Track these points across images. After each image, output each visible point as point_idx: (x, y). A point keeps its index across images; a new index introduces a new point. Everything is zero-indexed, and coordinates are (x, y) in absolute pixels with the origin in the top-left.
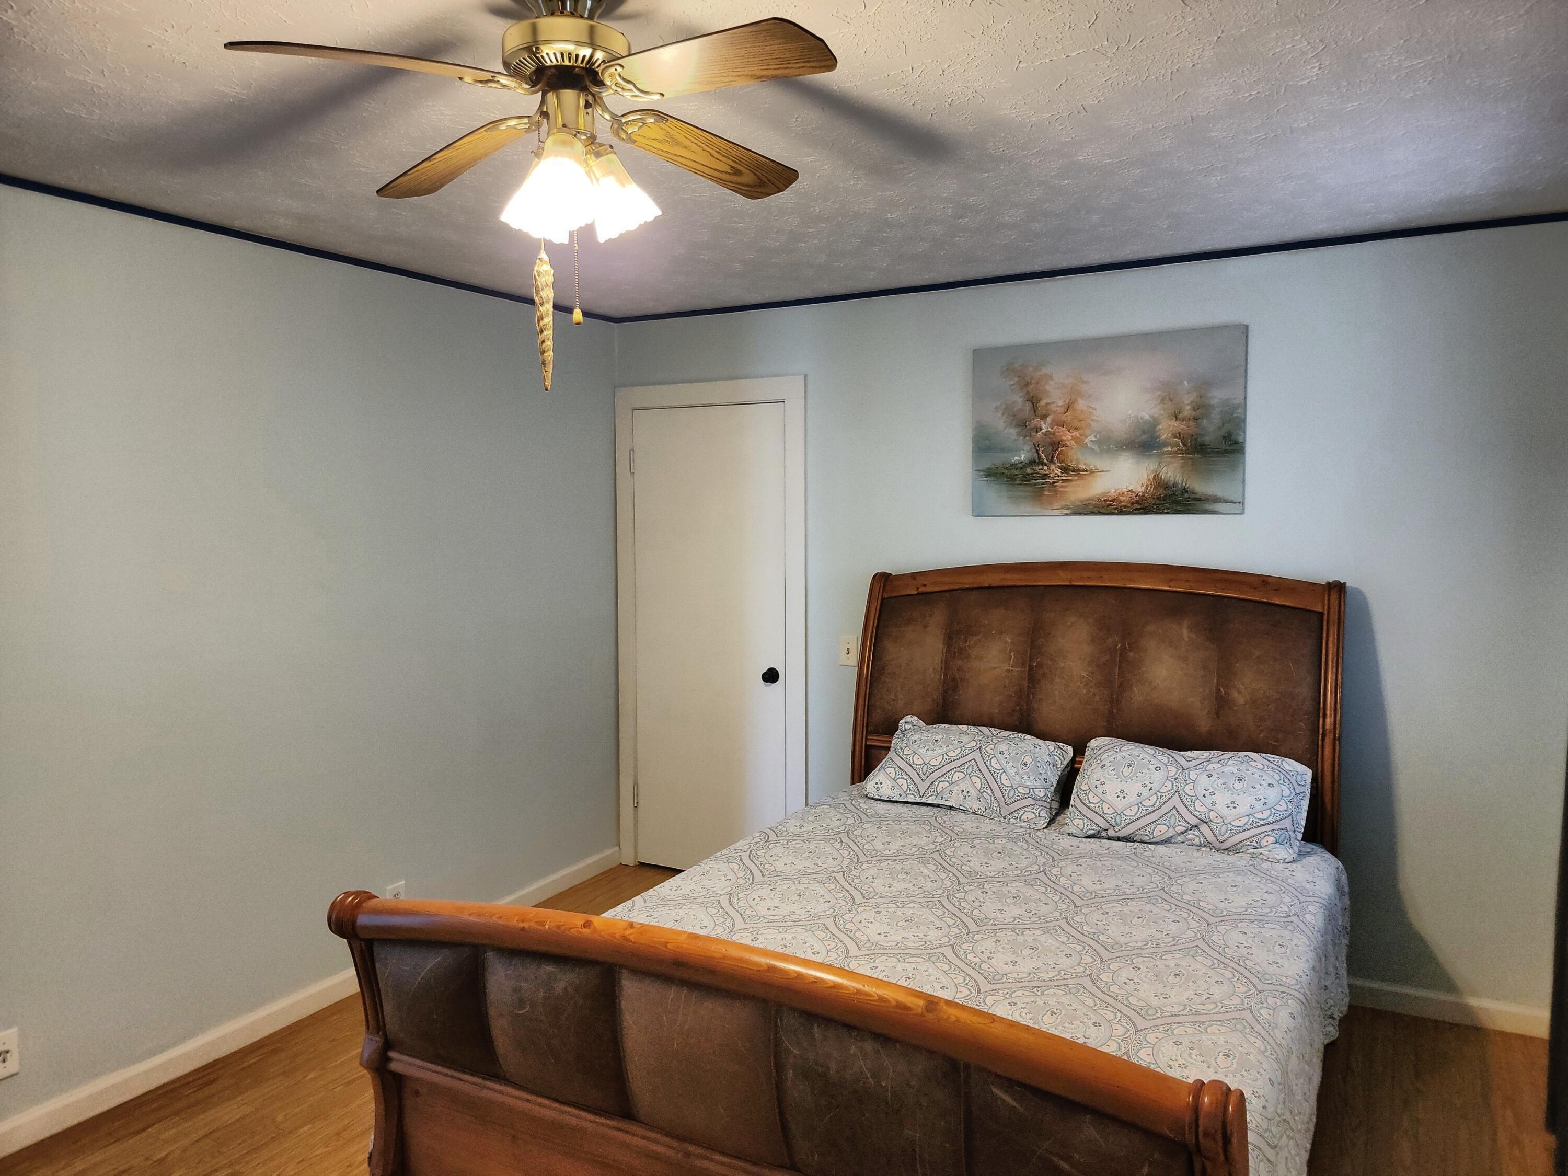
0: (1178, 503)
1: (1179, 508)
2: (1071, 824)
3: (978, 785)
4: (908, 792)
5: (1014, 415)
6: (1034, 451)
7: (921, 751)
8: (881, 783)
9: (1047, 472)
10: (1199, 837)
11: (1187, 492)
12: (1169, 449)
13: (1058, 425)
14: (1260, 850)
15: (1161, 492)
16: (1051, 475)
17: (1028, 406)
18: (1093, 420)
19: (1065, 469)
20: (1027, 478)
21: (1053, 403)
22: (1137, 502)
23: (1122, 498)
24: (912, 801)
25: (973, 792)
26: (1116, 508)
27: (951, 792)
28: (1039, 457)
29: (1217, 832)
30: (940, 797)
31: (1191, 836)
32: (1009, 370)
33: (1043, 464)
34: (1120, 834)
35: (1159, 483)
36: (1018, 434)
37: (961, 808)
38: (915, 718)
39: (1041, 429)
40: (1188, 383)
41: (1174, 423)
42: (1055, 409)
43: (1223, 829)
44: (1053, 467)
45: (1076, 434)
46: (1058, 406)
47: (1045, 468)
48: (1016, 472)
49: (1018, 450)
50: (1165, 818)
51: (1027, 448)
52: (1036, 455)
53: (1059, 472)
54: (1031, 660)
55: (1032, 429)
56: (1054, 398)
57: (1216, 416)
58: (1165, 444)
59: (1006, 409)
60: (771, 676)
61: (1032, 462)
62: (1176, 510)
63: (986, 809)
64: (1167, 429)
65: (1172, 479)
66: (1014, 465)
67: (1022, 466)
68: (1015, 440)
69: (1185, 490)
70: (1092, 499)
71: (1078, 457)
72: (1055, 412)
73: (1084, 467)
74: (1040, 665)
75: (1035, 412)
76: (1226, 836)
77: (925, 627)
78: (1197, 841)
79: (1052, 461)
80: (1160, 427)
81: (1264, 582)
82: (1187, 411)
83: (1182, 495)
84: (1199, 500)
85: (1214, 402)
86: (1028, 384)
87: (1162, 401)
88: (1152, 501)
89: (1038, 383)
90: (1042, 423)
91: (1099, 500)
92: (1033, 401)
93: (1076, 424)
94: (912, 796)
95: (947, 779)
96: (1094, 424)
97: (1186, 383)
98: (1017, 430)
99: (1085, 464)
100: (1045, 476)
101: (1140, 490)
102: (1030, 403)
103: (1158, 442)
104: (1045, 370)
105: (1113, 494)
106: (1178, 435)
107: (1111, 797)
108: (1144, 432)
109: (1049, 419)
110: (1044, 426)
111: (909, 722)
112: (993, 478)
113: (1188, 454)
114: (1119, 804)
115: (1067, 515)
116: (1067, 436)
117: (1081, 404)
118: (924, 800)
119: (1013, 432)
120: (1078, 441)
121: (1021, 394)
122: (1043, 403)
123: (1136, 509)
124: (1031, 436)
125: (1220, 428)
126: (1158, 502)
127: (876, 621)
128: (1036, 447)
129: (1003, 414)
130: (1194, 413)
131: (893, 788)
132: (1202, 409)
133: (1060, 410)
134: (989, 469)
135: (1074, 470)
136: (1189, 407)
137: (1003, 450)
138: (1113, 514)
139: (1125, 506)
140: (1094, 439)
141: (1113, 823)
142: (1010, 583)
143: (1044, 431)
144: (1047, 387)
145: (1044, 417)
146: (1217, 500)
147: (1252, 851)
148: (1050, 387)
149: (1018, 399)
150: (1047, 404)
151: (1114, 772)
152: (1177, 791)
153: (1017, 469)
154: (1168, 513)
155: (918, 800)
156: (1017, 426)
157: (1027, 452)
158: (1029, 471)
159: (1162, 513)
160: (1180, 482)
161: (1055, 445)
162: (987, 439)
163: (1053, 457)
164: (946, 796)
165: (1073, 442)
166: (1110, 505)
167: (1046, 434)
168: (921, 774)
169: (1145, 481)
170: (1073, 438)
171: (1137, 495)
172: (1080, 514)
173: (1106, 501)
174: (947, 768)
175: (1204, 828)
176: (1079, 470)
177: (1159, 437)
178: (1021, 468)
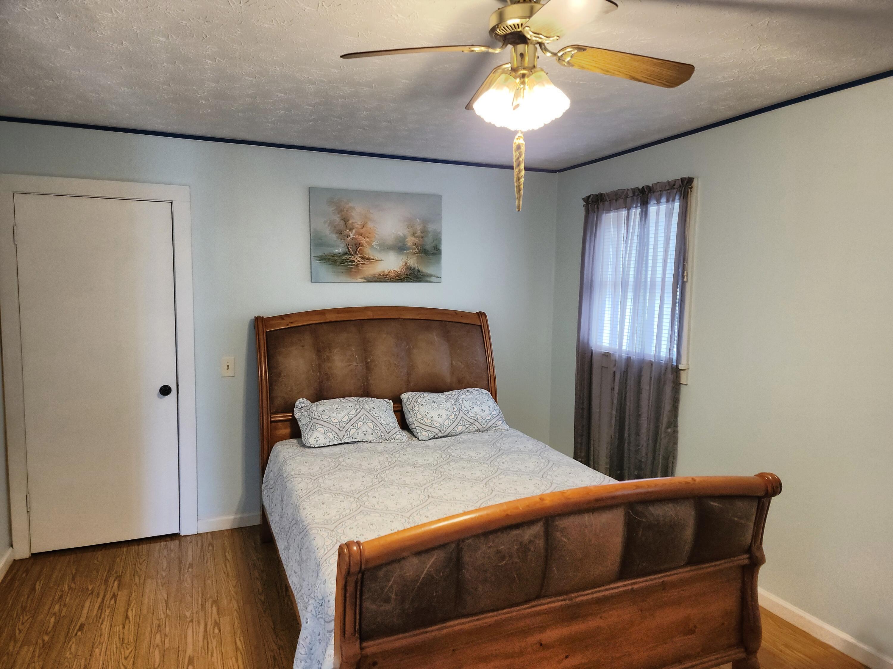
0: (414, 277)
1: (416, 279)
2: (421, 435)
3: (372, 427)
4: (334, 439)
5: (335, 227)
6: (346, 247)
7: (334, 415)
8: (318, 438)
9: (354, 259)
10: (475, 428)
11: (419, 272)
12: (411, 251)
13: (359, 235)
14: (498, 427)
15: (409, 272)
16: (356, 261)
17: (342, 223)
18: (376, 234)
19: (363, 258)
20: (343, 262)
21: (356, 222)
22: (398, 276)
23: (391, 274)
24: (337, 443)
25: (370, 431)
26: (388, 279)
27: (358, 434)
28: (349, 251)
29: (482, 424)
30: (351, 438)
31: (472, 428)
32: (331, 202)
33: (351, 255)
34: (444, 434)
35: (408, 267)
36: (338, 238)
37: (363, 441)
38: (305, 399)
39: (350, 236)
40: (419, 219)
41: (413, 239)
42: (357, 226)
43: (484, 421)
44: (356, 257)
45: (368, 240)
46: (358, 225)
47: (353, 257)
48: (337, 259)
49: (338, 247)
50: (460, 422)
51: (342, 245)
52: (347, 249)
53: (359, 259)
54: (366, 359)
55: (345, 236)
56: (356, 219)
57: (430, 236)
58: (409, 249)
59: (330, 223)
60: (165, 391)
61: (345, 254)
62: (415, 281)
63: (376, 438)
64: (410, 241)
65: (413, 265)
66: (335, 254)
67: (340, 255)
68: (335, 241)
69: (418, 271)
70: (376, 274)
71: (369, 252)
72: (357, 227)
73: (372, 257)
74: (372, 361)
75: (346, 226)
76: (485, 425)
77: (303, 346)
78: (474, 430)
79: (356, 253)
80: (407, 240)
81: (456, 313)
82: (419, 233)
83: (417, 273)
84: (424, 276)
85: (430, 230)
86: (342, 211)
87: (408, 227)
88: (404, 276)
89: (347, 211)
90: (350, 233)
91: (380, 275)
92: (345, 220)
93: (367, 235)
94: (336, 441)
95: (355, 427)
96: (376, 236)
97: (418, 220)
98: (337, 235)
99: (372, 256)
100: (353, 261)
101: (399, 270)
102: (344, 222)
103: (406, 247)
104: (351, 204)
105: (386, 272)
106: (415, 244)
107: (435, 418)
108: (400, 242)
109: (354, 231)
110: (351, 234)
111: (302, 402)
112: (323, 261)
113: (419, 253)
114: (441, 421)
115: (364, 282)
116: (363, 241)
117: (370, 225)
118: (343, 442)
119: (334, 236)
120: (369, 244)
121: (338, 216)
122: (350, 222)
123: (398, 280)
124: (344, 239)
125: (432, 243)
126: (407, 276)
127: (266, 346)
128: (347, 245)
129: (329, 226)
130: (422, 235)
131: (325, 439)
132: (424, 231)
133: (359, 226)
134: (321, 256)
135: (367, 259)
136: (419, 231)
137: (329, 246)
138: (387, 282)
139: (392, 278)
140: (377, 243)
141: (441, 430)
142: (342, 319)
143: (351, 237)
144: (353, 214)
145: (351, 230)
146: (431, 276)
147: (495, 429)
148: (354, 214)
149: (337, 218)
150: (353, 223)
151: (430, 407)
152: (460, 410)
153: (337, 256)
154: (411, 282)
155: (340, 442)
156: (337, 233)
157: (343, 247)
158: (344, 258)
159: (409, 282)
160: (416, 267)
161: (358, 245)
162: (320, 239)
163: (356, 251)
164: (355, 437)
165: (366, 244)
166: (385, 277)
167: (353, 239)
168: (339, 427)
169: (401, 266)
170: (366, 242)
171: (398, 273)
172: (371, 282)
173: (383, 275)
174: (353, 421)
175: (476, 423)
176: (370, 259)
177: (406, 244)
178: (340, 257)
